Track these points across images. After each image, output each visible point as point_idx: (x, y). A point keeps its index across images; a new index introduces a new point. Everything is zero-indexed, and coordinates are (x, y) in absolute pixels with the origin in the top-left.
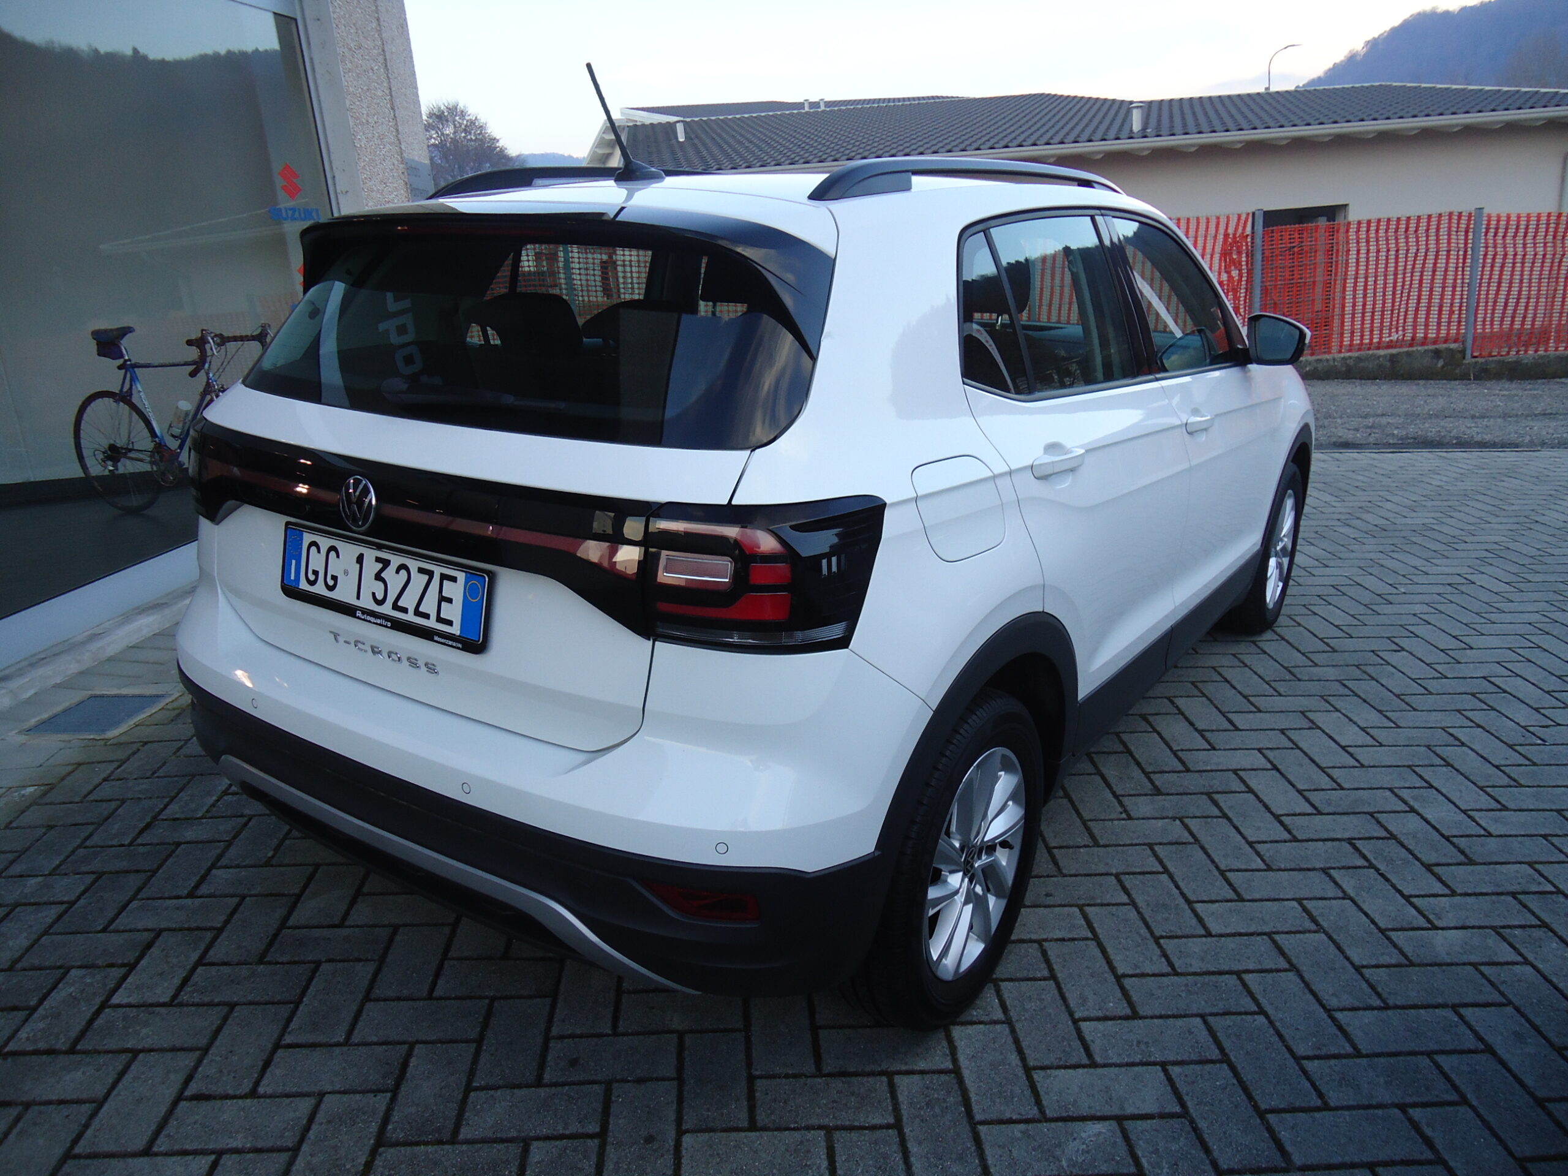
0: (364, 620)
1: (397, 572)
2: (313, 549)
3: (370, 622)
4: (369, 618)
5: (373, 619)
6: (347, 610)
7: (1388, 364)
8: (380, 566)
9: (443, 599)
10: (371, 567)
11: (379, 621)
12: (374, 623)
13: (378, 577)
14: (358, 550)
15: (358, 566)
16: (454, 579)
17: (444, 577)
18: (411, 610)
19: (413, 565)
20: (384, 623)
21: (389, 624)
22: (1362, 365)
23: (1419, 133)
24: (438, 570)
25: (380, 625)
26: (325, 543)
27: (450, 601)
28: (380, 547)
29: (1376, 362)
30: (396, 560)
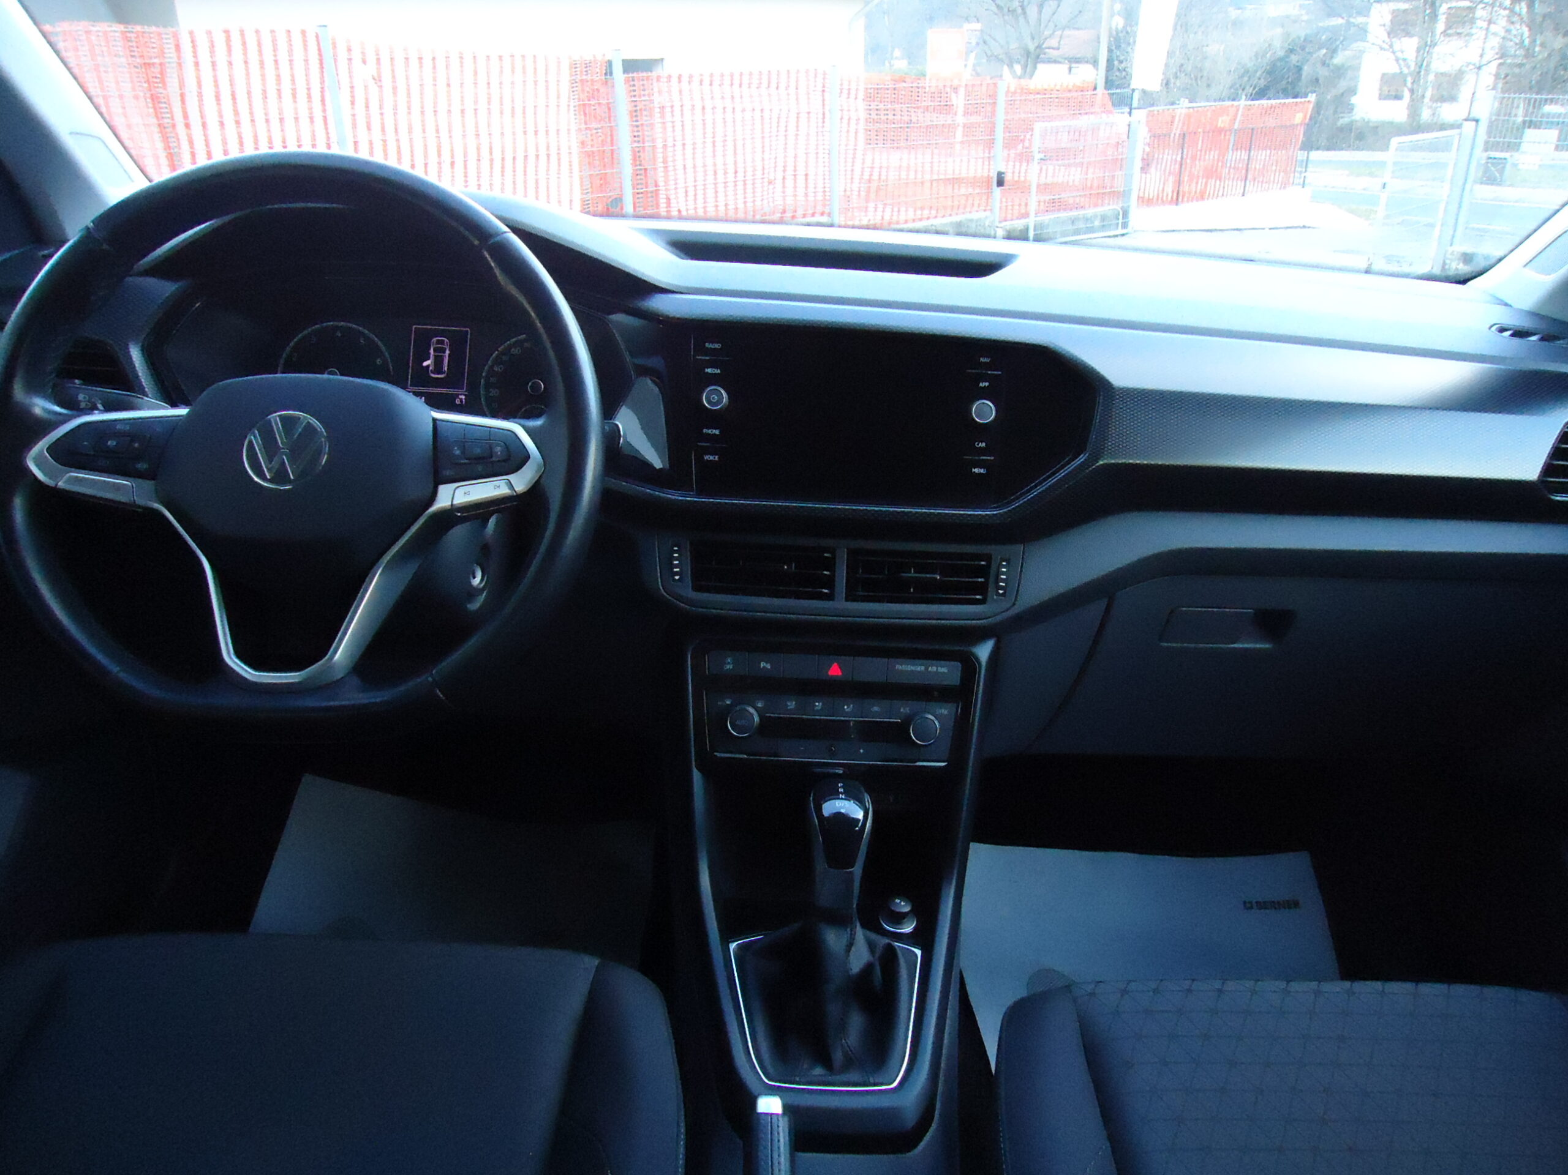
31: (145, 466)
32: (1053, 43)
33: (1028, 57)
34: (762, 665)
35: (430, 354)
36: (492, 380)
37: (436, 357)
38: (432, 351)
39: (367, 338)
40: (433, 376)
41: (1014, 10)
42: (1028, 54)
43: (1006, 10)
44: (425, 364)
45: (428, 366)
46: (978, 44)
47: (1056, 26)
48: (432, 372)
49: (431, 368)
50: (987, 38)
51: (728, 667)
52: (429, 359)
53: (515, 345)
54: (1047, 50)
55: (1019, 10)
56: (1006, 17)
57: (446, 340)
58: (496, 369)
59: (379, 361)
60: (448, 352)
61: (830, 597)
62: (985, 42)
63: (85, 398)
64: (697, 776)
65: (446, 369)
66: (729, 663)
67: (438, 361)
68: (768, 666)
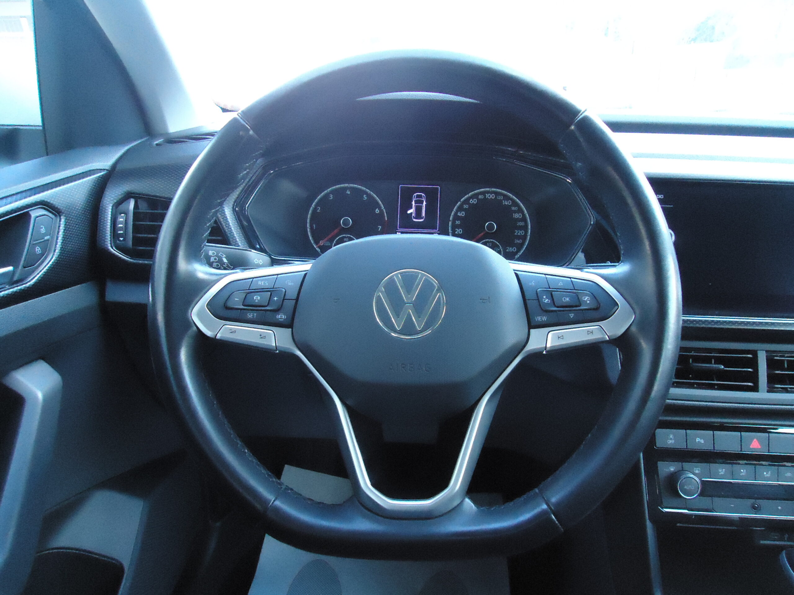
31: (284, 317)
34: (697, 440)
35: (412, 204)
36: (458, 222)
37: (416, 207)
38: (413, 203)
39: (369, 195)
40: (415, 220)
44: (409, 212)
45: (411, 213)
48: (414, 218)
49: (413, 215)
51: (670, 442)
52: (412, 208)
53: (472, 197)
57: (423, 194)
58: (459, 214)
59: (377, 211)
60: (425, 203)
61: (755, 389)
63: (213, 253)
64: (649, 524)
65: (424, 215)
66: (671, 439)
67: (418, 210)
68: (702, 441)
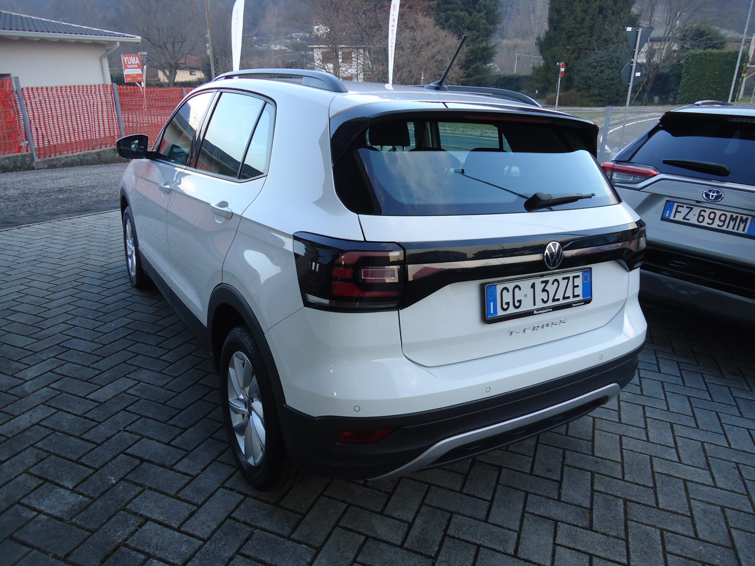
0: (539, 314)
1: (553, 284)
2: (505, 292)
3: (542, 313)
4: (541, 312)
5: (542, 311)
6: (529, 313)
7: (97, 157)
8: (544, 284)
9: (575, 287)
10: (539, 287)
11: (546, 311)
12: (544, 313)
13: (544, 290)
14: (530, 282)
15: (532, 289)
16: (578, 276)
17: (574, 277)
18: (561, 299)
19: (559, 277)
20: (549, 310)
21: (551, 310)
22: (86, 158)
23: (58, 41)
24: (571, 275)
25: (547, 312)
26: (510, 286)
27: (578, 286)
28: (542, 276)
29: (92, 156)
30: (551, 279)
32: (183, 61)
33: (171, 68)
41: (161, 46)
42: (171, 66)
43: (157, 46)
46: (147, 61)
47: (183, 54)
50: (150, 59)
54: (180, 65)
55: (163, 46)
56: (158, 49)
62: (149, 60)
